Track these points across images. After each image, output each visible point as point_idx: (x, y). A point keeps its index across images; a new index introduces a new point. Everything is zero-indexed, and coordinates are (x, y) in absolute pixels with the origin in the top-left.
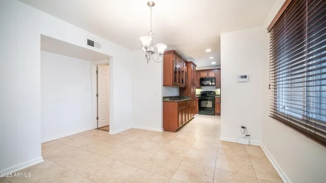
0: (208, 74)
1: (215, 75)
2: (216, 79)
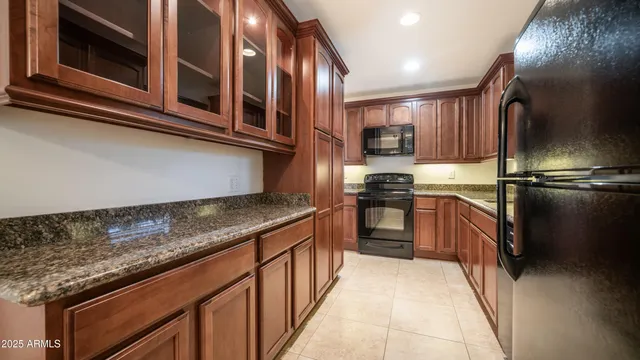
0: (389, 114)
1: (412, 117)
2: (417, 130)
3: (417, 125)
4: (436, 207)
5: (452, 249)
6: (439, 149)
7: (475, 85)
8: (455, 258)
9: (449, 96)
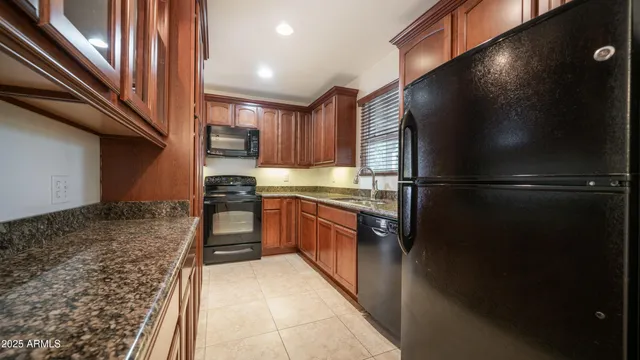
0: (235, 115)
1: (258, 122)
2: (261, 135)
3: (262, 130)
4: (281, 206)
5: (293, 243)
6: (280, 155)
7: (307, 105)
8: (296, 250)
9: (288, 109)
